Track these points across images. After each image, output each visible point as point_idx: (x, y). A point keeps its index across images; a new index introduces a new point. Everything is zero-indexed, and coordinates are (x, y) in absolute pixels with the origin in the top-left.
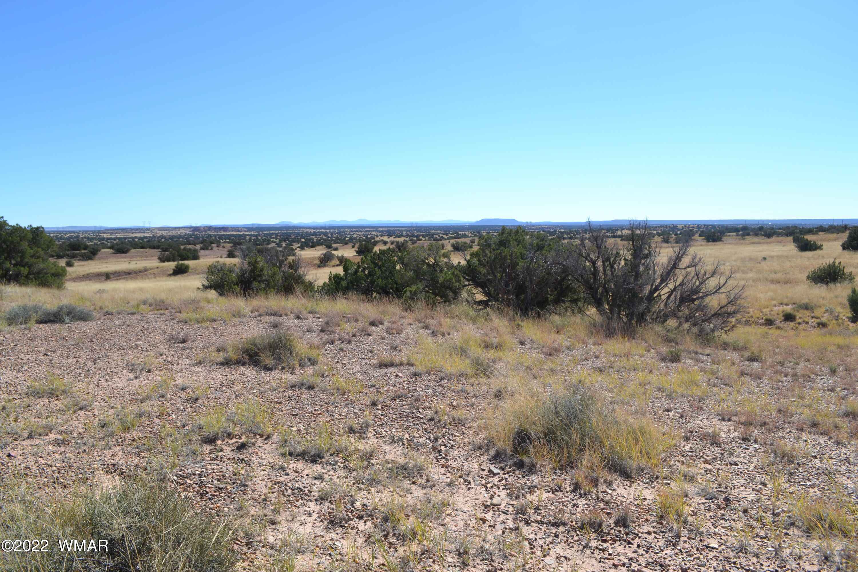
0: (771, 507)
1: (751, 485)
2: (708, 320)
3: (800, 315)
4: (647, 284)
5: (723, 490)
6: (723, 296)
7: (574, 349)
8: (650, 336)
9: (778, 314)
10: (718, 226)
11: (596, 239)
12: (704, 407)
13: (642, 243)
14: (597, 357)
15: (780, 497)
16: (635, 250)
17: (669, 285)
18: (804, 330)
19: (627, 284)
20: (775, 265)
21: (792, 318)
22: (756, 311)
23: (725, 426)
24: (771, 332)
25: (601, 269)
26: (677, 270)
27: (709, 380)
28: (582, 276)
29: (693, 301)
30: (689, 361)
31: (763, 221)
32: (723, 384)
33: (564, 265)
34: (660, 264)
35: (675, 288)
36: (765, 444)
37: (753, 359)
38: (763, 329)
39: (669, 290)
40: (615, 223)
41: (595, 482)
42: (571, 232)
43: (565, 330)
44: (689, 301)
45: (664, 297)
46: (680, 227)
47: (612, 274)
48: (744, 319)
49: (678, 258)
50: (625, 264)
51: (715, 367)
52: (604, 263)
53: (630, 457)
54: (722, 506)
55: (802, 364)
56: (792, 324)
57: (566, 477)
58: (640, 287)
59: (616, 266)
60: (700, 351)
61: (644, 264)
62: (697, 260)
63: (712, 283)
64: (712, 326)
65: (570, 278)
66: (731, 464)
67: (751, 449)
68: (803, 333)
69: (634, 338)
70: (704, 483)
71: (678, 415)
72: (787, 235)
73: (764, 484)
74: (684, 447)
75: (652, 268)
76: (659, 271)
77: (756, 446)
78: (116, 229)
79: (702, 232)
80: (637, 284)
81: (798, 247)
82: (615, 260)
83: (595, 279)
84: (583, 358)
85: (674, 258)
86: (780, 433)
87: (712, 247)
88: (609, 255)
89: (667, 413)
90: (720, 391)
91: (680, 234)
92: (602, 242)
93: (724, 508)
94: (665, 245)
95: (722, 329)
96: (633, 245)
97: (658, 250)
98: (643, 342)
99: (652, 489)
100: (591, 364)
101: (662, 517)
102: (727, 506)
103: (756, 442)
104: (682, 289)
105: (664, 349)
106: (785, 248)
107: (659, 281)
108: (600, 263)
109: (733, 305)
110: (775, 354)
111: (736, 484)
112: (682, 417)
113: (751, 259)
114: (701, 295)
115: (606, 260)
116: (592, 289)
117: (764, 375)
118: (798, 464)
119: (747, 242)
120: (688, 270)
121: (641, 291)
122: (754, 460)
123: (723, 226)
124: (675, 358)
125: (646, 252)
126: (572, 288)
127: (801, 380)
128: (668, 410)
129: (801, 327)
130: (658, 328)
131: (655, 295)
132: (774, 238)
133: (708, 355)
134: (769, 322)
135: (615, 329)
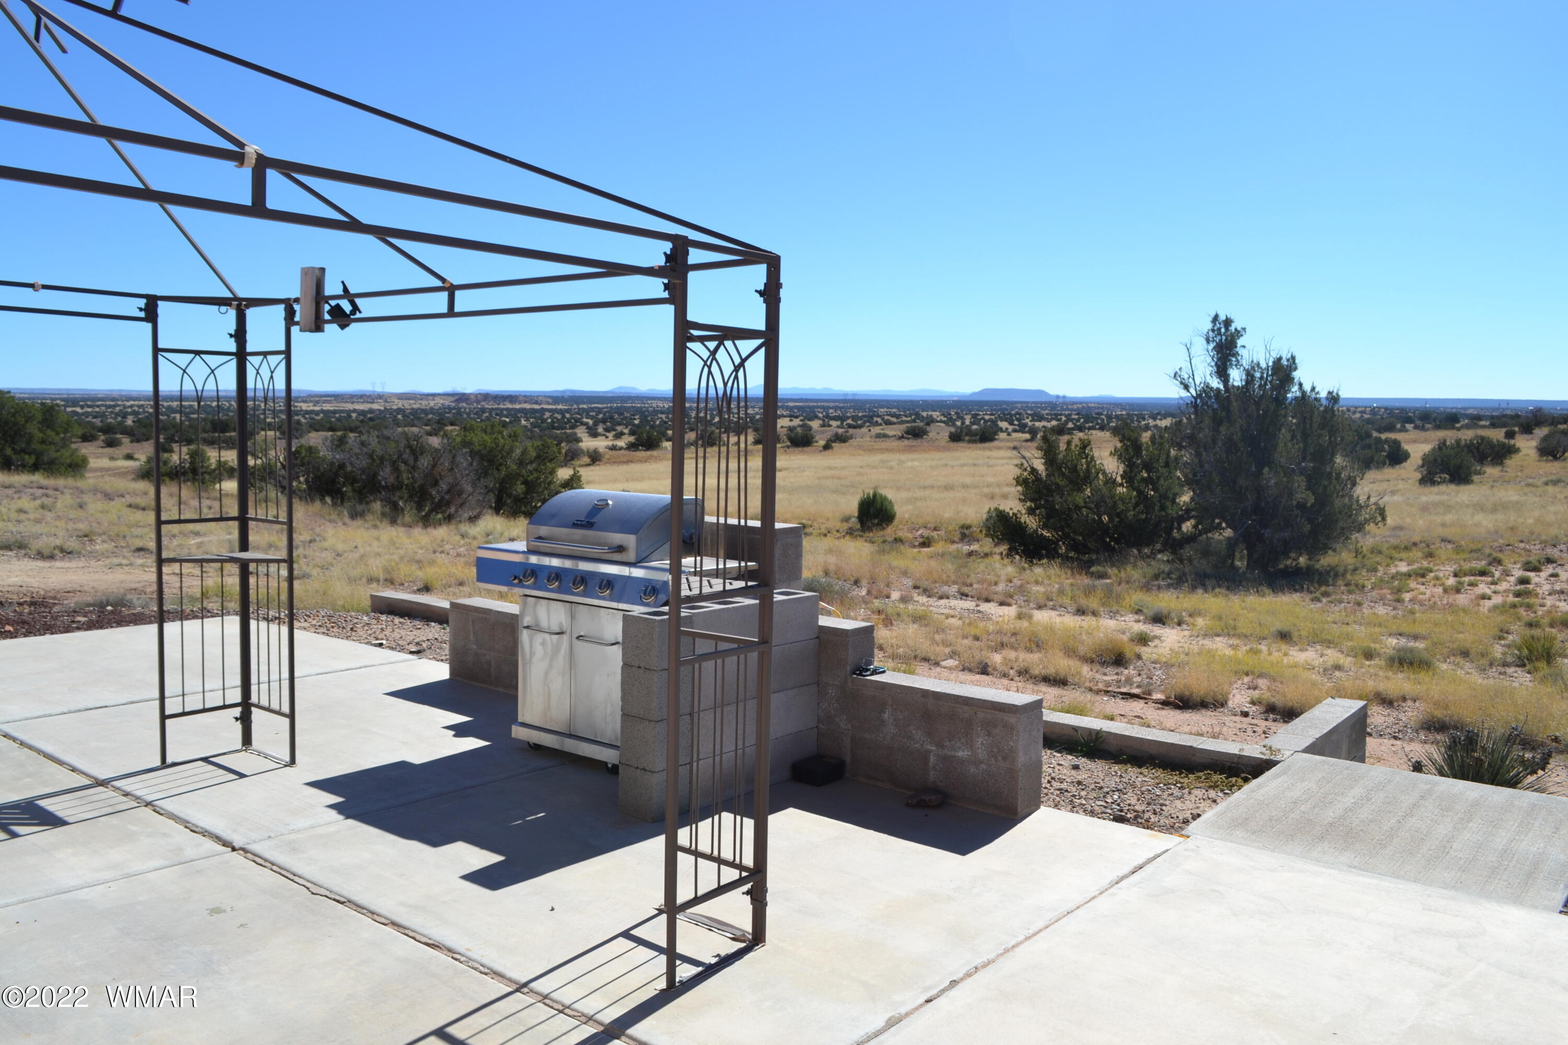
78: (322, 396)
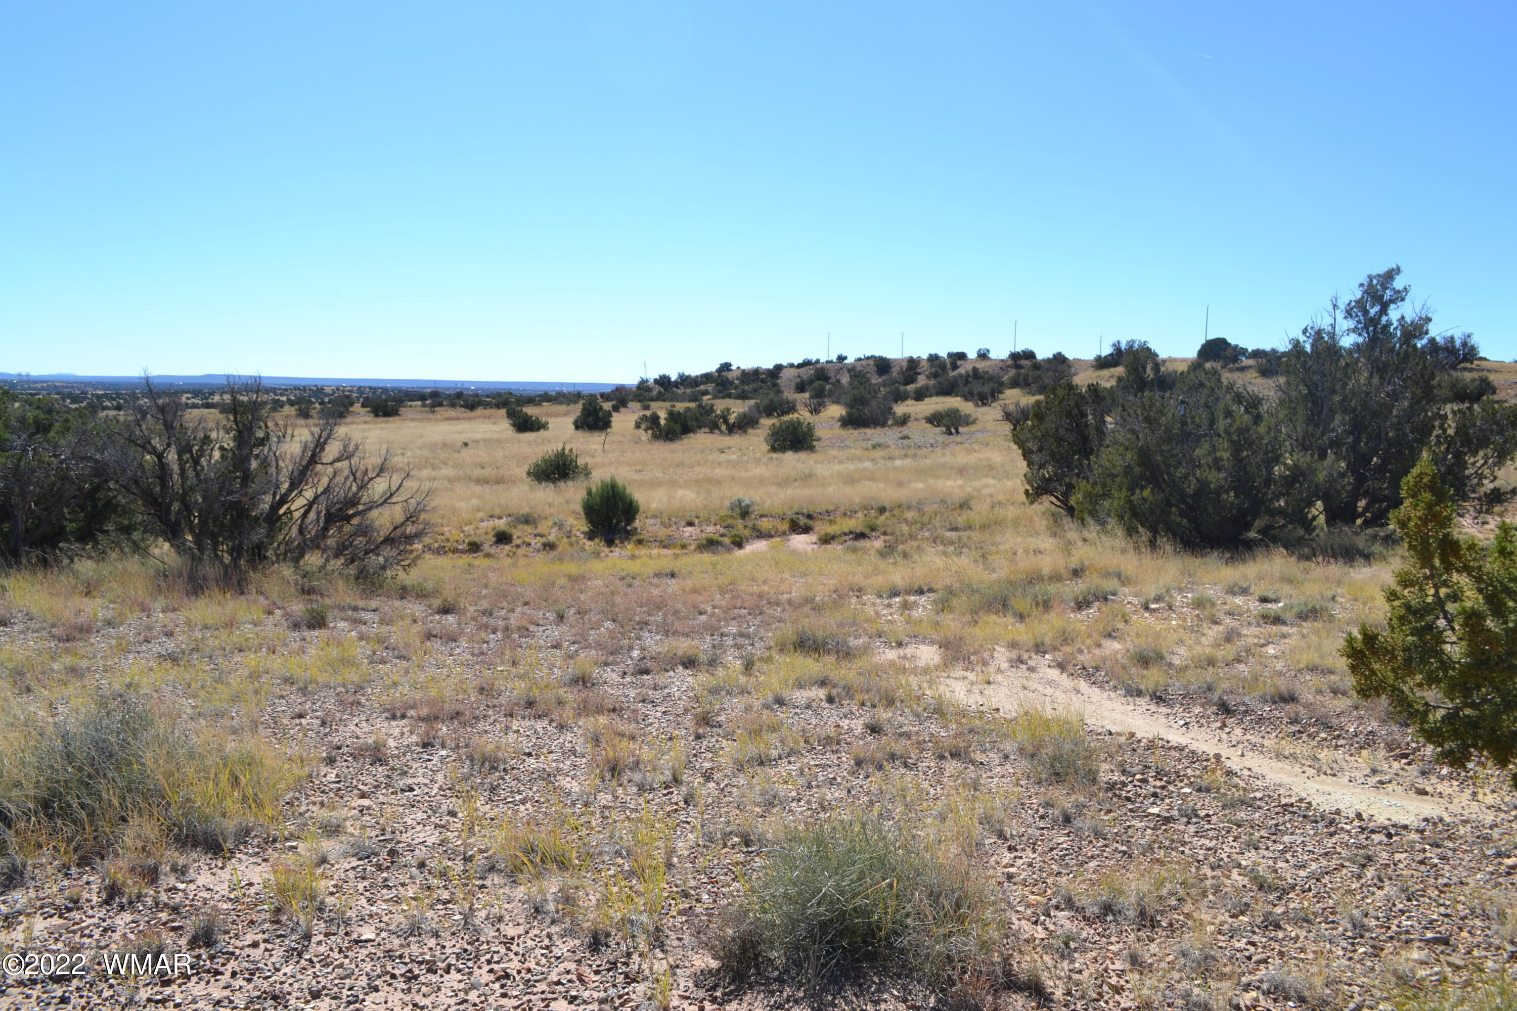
0: (462, 849)
1: (433, 819)
2: (376, 551)
3: (519, 534)
4: (265, 493)
5: (388, 837)
6: (398, 509)
7: (122, 623)
8: (273, 588)
9: (486, 534)
10: (393, 390)
11: (162, 409)
12: (363, 700)
13: (253, 418)
14: (170, 634)
15: (477, 828)
16: (240, 432)
17: (304, 493)
18: (526, 556)
19: (228, 494)
20: (483, 455)
21: (506, 539)
22: (453, 531)
23: (396, 727)
24: (476, 563)
25: (175, 467)
26: (319, 466)
27: (374, 653)
28: (136, 482)
29: (348, 518)
30: (342, 624)
31: (462, 383)
32: (398, 658)
33: (97, 461)
34: (288, 456)
35: (316, 498)
36: (458, 747)
37: (446, 610)
38: (467, 559)
39: (306, 502)
40: (208, 381)
41: (152, 875)
42: (119, 396)
43: (103, 589)
44: (342, 520)
45: (297, 515)
46: (328, 390)
47: (197, 475)
48: (436, 545)
49: (320, 445)
50: (222, 457)
51: (385, 629)
52: (180, 455)
53: (224, 815)
54: (386, 864)
55: (519, 610)
56: (507, 547)
57: (92, 879)
58: (252, 499)
59: (203, 461)
60: (361, 604)
61: (257, 456)
62: (351, 448)
63: (379, 487)
64: (381, 559)
65: (112, 485)
66: (403, 790)
67: (436, 759)
68: (522, 562)
69: (242, 593)
70: (357, 833)
71: (318, 722)
72: (498, 406)
73: (453, 814)
74: (325, 776)
75: (274, 464)
76: (287, 467)
77: (444, 753)
79: (366, 399)
80: (246, 494)
81: (514, 425)
82: (201, 450)
83: (164, 485)
84: (142, 638)
85: (312, 445)
86: (481, 726)
87: (383, 425)
88: (188, 441)
89: (297, 721)
90: (392, 670)
91: (329, 402)
92: (175, 416)
93: (388, 868)
94: (301, 421)
95: (397, 564)
96: (235, 421)
97: (289, 431)
98: (261, 599)
99: (264, 864)
100: (156, 649)
101: (278, 910)
102: (392, 862)
103: (443, 746)
104: (328, 499)
105: (298, 607)
106: (495, 428)
107: (286, 485)
108: (172, 456)
109: (413, 522)
110: (480, 597)
111: (410, 822)
112: (324, 723)
113: (445, 445)
114: (361, 508)
115: (184, 449)
116: (159, 505)
117: (462, 632)
118: (505, 770)
119: (439, 417)
120: (338, 465)
121: (255, 505)
122: (440, 777)
123: (400, 391)
124: (317, 621)
125: (260, 434)
126: (117, 505)
127: (515, 636)
128: (301, 716)
129: (520, 552)
130: (287, 571)
131: (281, 512)
132: (479, 411)
133: (374, 610)
134: (474, 547)
135: (205, 578)
